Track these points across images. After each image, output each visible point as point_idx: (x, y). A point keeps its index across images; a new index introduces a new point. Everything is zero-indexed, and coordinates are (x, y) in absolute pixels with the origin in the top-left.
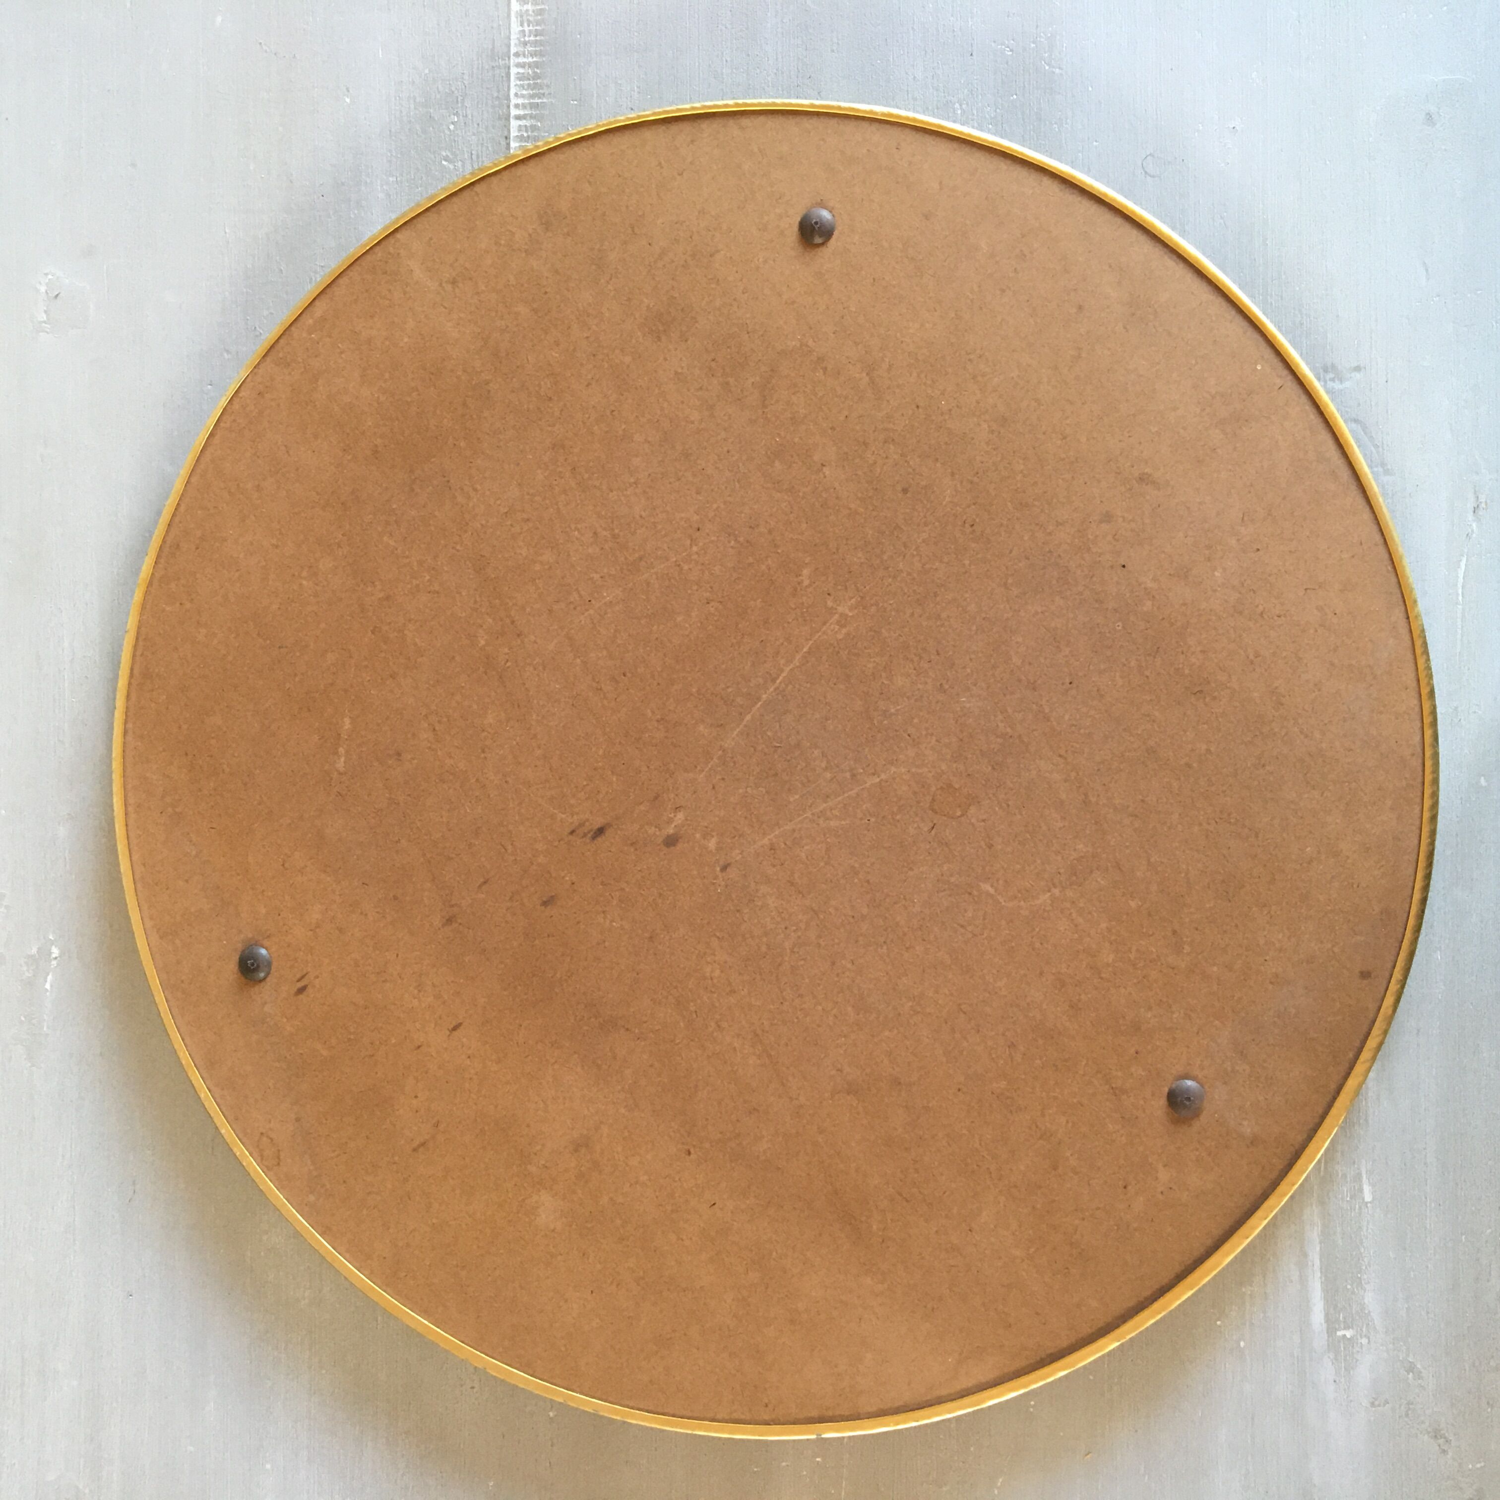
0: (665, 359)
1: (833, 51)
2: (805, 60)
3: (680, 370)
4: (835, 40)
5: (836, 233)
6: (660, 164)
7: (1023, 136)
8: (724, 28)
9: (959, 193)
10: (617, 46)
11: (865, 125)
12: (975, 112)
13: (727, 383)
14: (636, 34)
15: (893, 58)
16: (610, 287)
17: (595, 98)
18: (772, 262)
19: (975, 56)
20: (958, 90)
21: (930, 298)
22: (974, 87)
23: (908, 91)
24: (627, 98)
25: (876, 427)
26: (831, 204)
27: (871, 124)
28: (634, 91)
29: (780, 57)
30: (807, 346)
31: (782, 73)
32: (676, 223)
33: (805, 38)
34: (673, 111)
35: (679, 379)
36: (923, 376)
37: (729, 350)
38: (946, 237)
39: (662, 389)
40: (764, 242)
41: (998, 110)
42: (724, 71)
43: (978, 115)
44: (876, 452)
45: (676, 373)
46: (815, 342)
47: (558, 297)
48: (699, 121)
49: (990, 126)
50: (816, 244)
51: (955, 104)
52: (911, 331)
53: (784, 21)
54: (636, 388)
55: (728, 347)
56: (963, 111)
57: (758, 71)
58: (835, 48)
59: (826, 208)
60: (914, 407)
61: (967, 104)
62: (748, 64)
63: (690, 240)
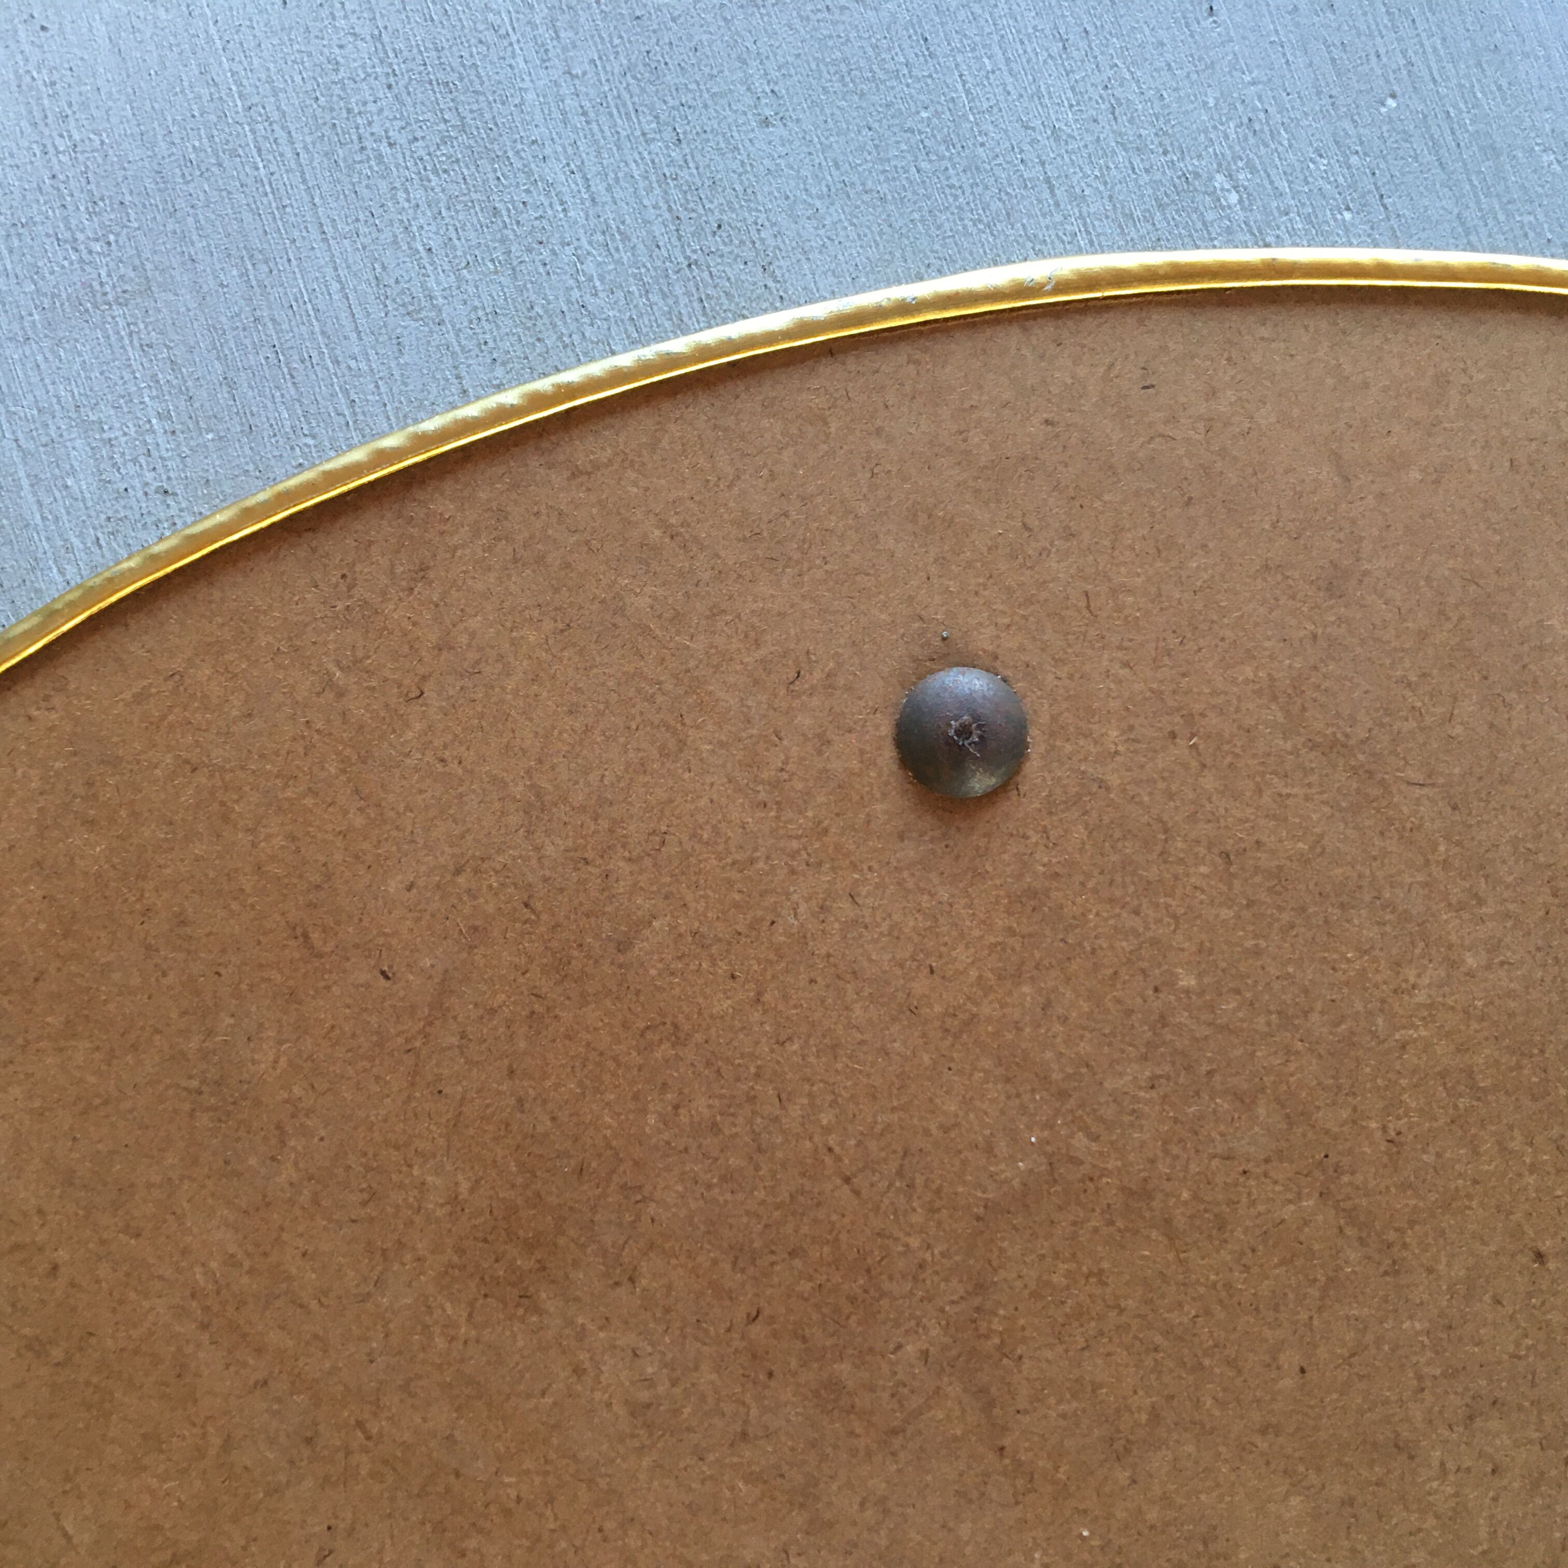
0: (578, 1371)
1: (766, 122)
2: (684, 174)
3: (644, 1396)
4: (760, 85)
5: (1036, 738)
6: (329, 683)
7: (1459, 216)
8: (384, 148)
9: (1415, 475)
10: (46, 303)
11: (1012, 337)
12: (1284, 185)
13: (834, 1386)
14: (97, 247)
15: (968, 92)
16: (287, 1173)
17: (26, 491)
18: (845, 905)
19: (1223, 14)
20: (1206, 131)
21: (1446, 864)
22: (1255, 109)
23: (1048, 180)
24: (135, 461)
25: (1420, 1378)
26: (983, 640)
27: (1025, 330)
28: (152, 431)
29: (599, 187)
30: (1076, 1162)
31: (625, 238)
32: (458, 871)
33: (659, 105)
34: (311, 488)
35: (648, 1426)
36: (1516, 1143)
37: (798, 1263)
38: (1423, 635)
39: (603, 1483)
40: (795, 844)
41: (1354, 160)
42: (431, 283)
43: (1295, 194)
44: (1451, 1466)
45: (637, 1410)
46: (1096, 1138)
47: (103, 1271)
48: (419, 494)
49: (1348, 216)
50: (979, 799)
51: (1211, 179)
52: (1421, 997)
53: (577, 71)
54: (507, 1513)
55: (793, 1254)
56: (1247, 200)
57: (546, 254)
58: (768, 112)
59: (968, 662)
60: (1525, 1259)
61: (1253, 170)
62: (503, 241)
63: (527, 914)
